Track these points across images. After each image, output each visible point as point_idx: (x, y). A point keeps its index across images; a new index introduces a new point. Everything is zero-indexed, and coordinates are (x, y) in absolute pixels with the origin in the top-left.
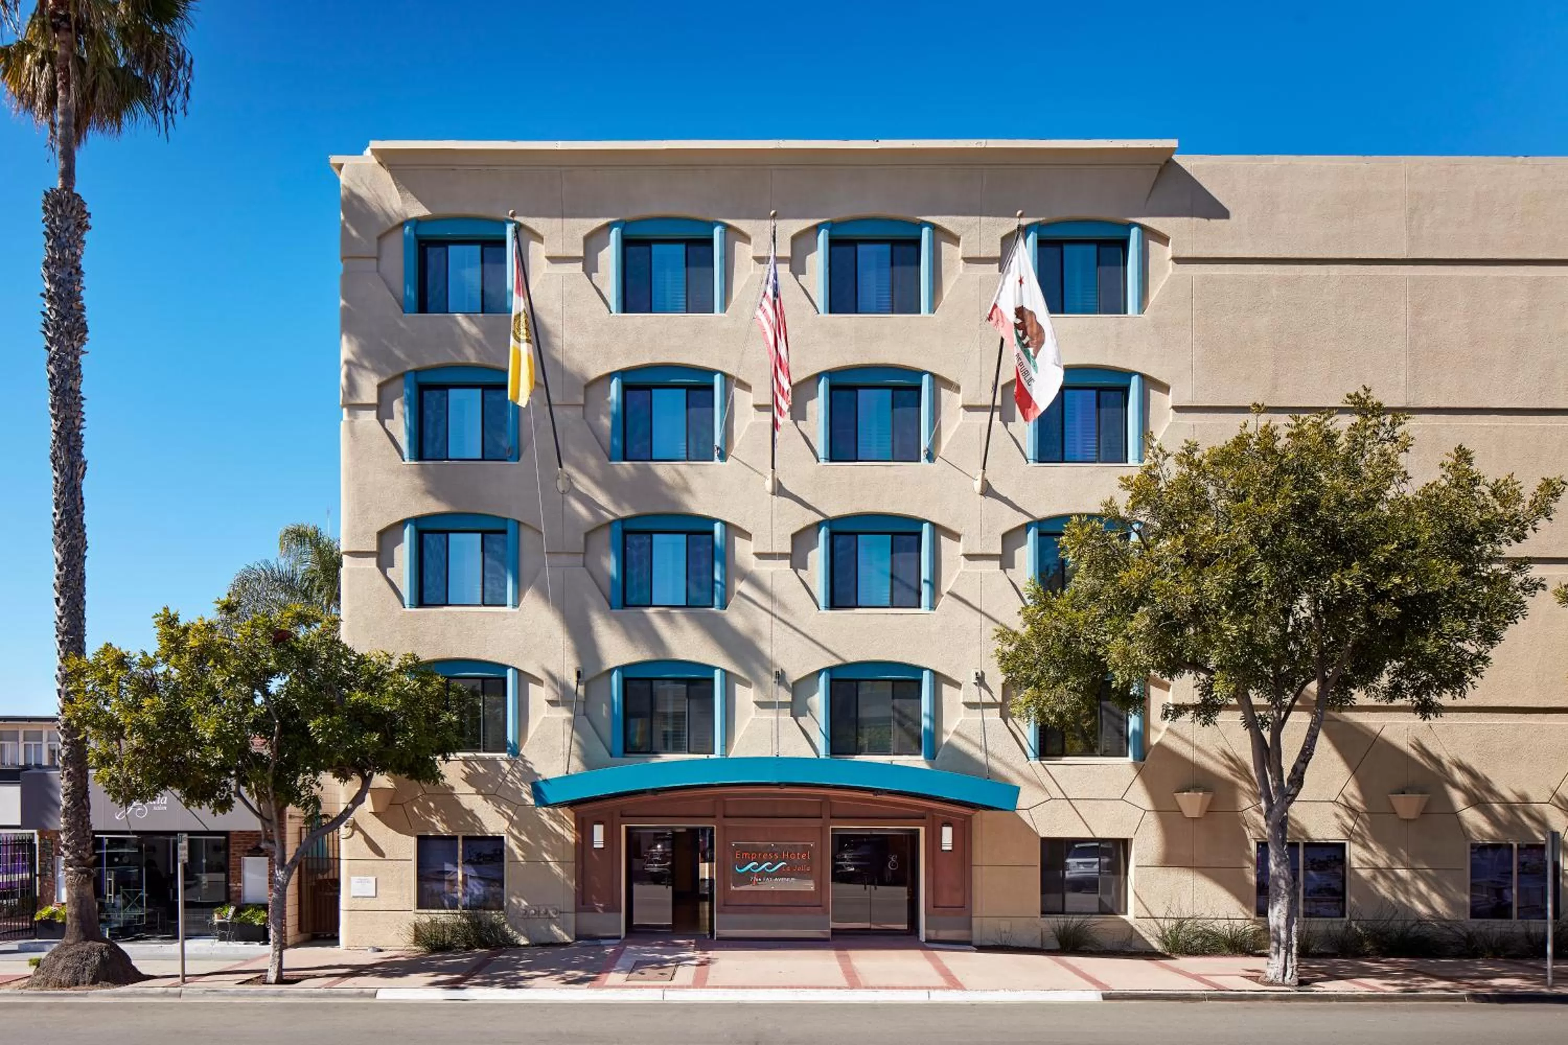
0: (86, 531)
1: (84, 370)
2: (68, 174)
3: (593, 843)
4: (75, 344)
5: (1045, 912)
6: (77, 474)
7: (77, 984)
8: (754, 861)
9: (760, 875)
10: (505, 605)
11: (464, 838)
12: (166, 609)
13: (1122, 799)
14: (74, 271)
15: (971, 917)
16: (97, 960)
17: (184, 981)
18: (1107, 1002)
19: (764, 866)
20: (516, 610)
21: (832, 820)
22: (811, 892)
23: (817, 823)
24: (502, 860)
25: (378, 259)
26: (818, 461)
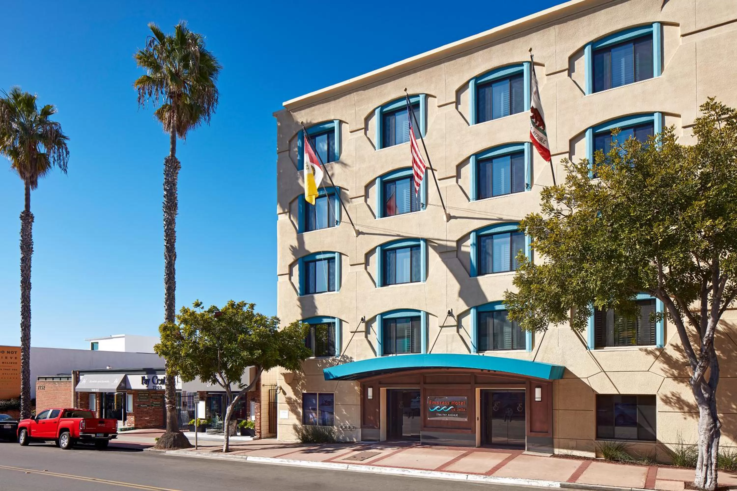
0: (176, 280)
1: (176, 221)
2: (173, 150)
3: (368, 397)
4: (172, 212)
5: (598, 437)
6: (172, 260)
7: (165, 448)
8: (438, 405)
9: (440, 412)
10: (334, 291)
11: (320, 394)
12: (184, 307)
13: (648, 371)
14: (172, 185)
15: (553, 438)
16: (172, 439)
17: (197, 449)
18: (563, 489)
19: (443, 408)
20: (338, 292)
21: (476, 385)
22: (466, 422)
23: (468, 387)
24: (333, 404)
25: (289, 150)
26: (469, 201)
